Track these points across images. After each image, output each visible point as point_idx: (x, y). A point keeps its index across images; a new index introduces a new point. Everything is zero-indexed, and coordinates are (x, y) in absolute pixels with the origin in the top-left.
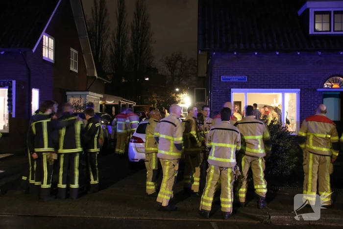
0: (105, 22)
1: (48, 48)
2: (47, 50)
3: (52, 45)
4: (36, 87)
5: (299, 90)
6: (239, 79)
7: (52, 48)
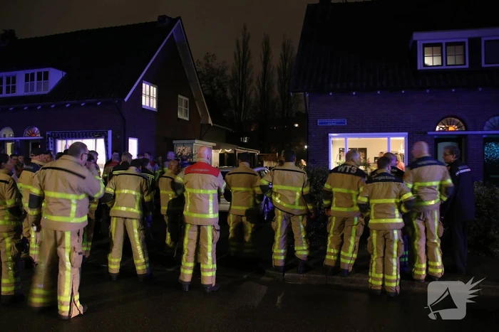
0: (248, 66)
1: (149, 97)
2: (148, 98)
3: (155, 93)
4: (133, 137)
5: (407, 133)
6: (337, 123)
7: (155, 96)
